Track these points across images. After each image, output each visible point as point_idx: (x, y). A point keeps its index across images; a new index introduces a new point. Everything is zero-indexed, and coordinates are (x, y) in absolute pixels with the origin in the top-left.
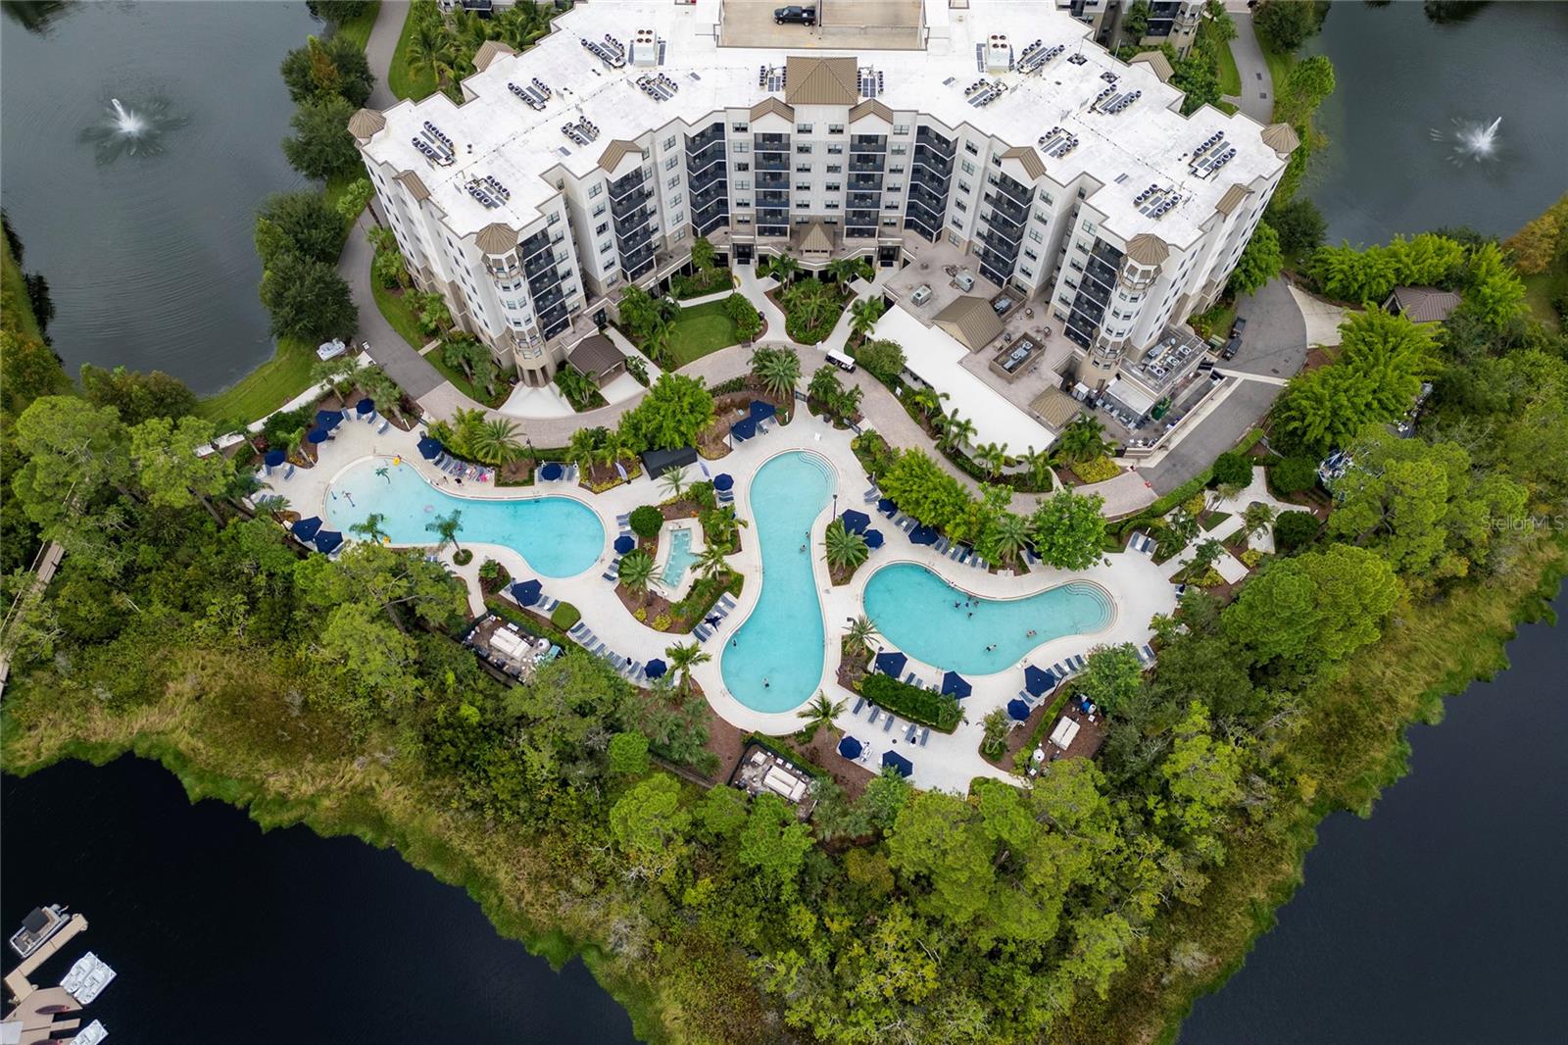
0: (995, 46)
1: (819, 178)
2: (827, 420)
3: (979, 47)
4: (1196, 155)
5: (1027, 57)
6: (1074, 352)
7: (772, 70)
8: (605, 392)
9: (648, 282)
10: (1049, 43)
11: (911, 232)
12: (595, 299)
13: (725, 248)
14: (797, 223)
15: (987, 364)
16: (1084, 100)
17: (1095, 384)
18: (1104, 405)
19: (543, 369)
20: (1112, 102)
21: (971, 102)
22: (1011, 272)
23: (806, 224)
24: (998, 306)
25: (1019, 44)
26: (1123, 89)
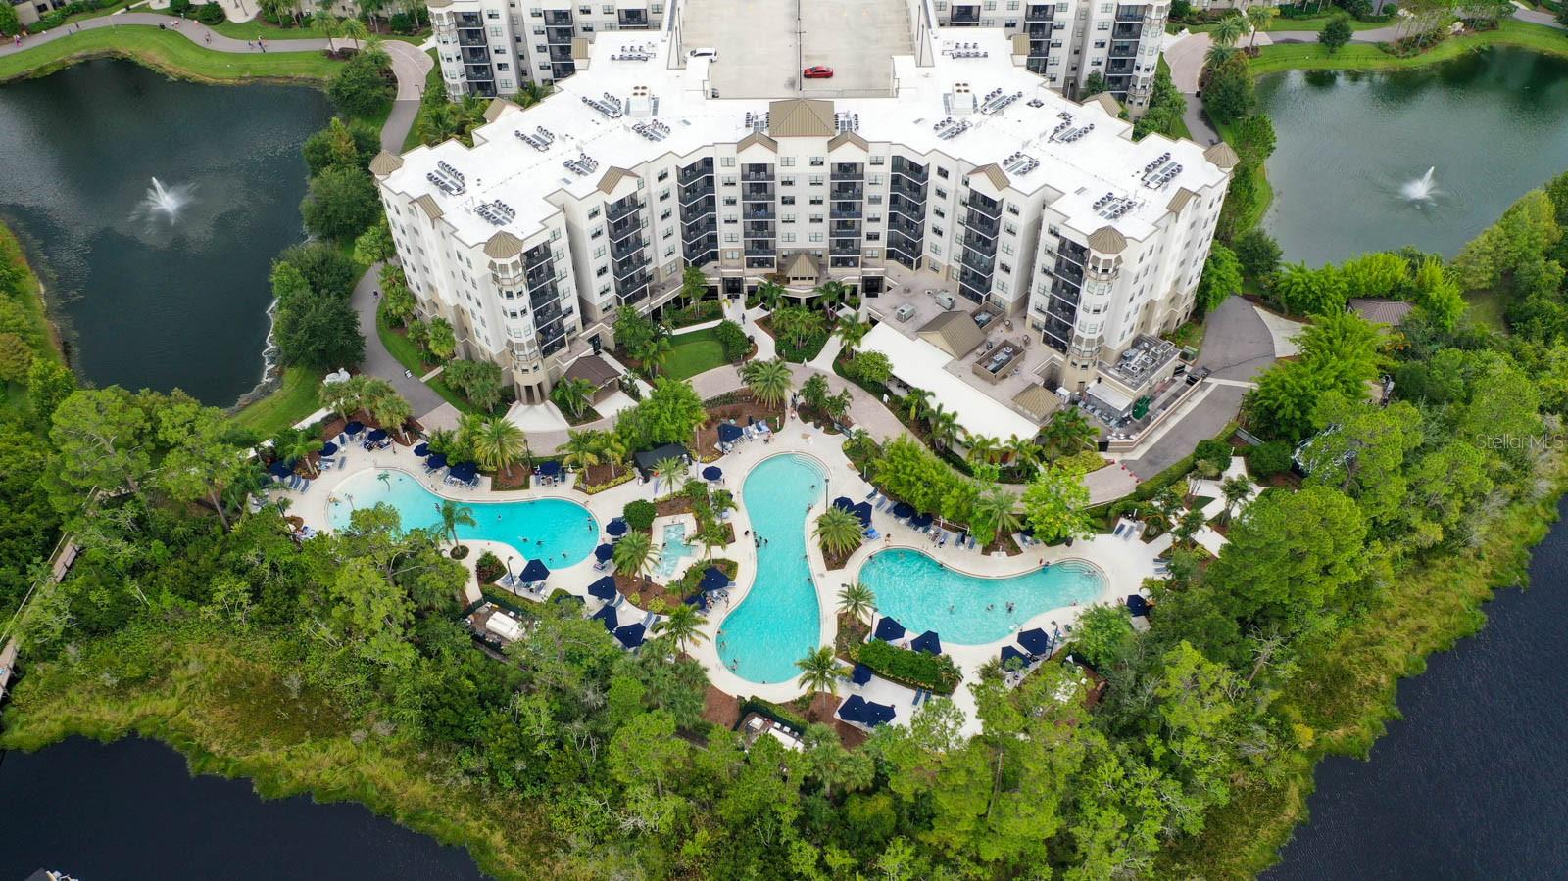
0: (959, 91)
1: (802, 210)
2: (817, 426)
3: (946, 96)
4: (1148, 171)
5: (989, 102)
6: (1053, 359)
7: (757, 117)
8: (599, 408)
9: (643, 307)
10: (1008, 92)
11: (893, 263)
12: (590, 324)
13: (714, 280)
14: (784, 256)
15: (971, 369)
16: (1042, 131)
17: (1076, 386)
18: (1085, 406)
19: (539, 385)
20: (1067, 133)
21: (940, 136)
22: (989, 288)
23: (791, 257)
24: (978, 318)
25: (981, 90)
26: (1077, 124)
